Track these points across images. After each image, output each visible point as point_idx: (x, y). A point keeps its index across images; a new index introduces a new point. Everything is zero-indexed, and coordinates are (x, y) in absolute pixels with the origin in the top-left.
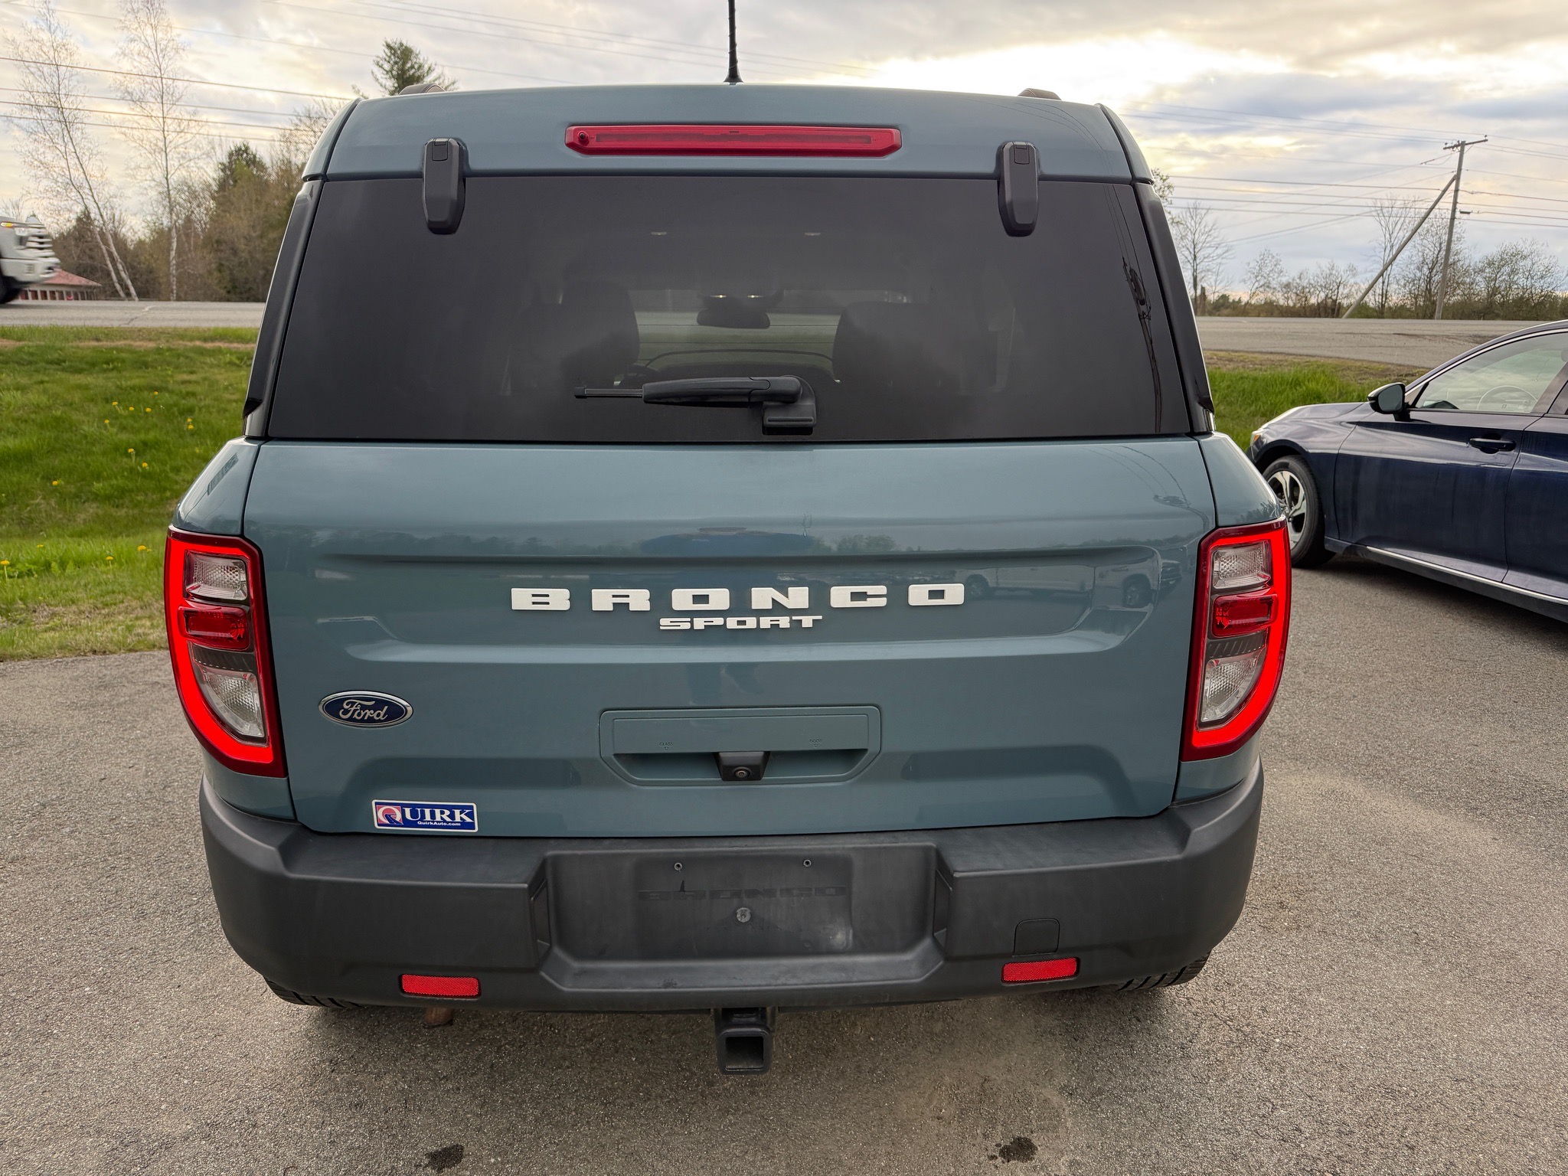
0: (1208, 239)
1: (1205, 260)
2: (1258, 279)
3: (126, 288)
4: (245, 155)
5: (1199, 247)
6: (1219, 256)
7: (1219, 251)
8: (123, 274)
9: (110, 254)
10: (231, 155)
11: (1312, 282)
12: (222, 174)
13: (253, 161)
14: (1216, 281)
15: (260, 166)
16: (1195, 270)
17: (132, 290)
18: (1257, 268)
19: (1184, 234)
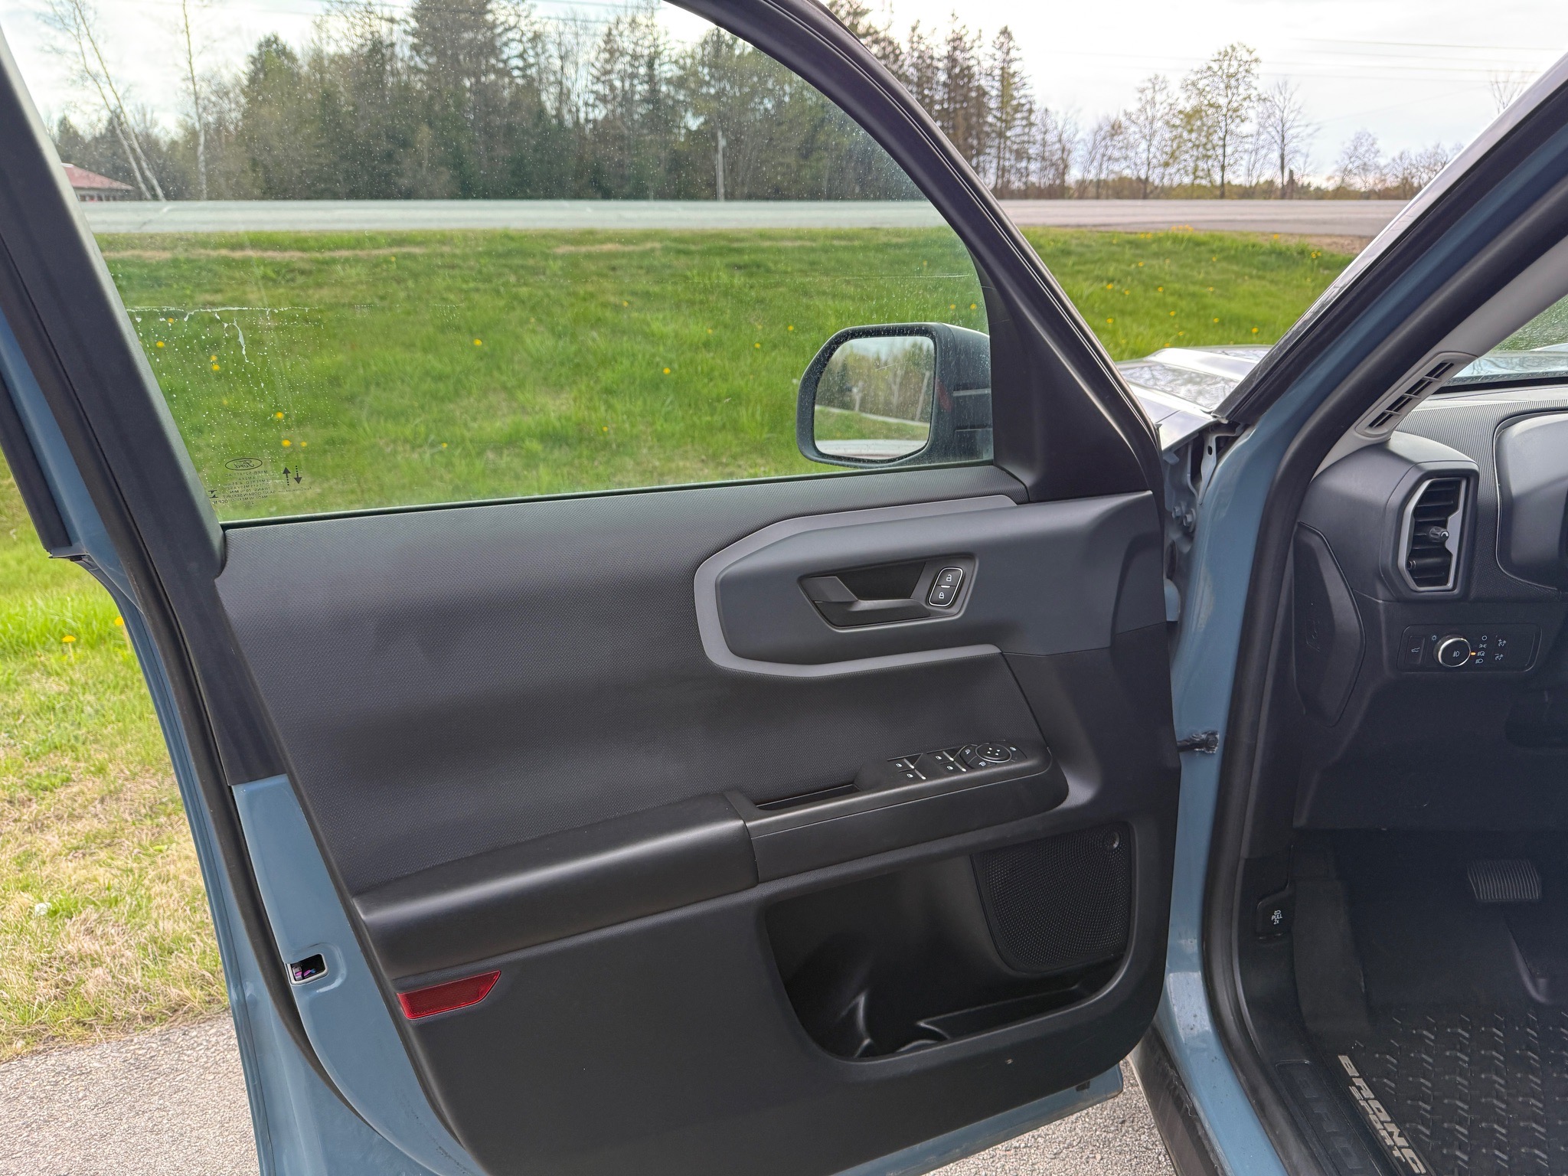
0: (1299, 117)
1: (1294, 140)
2: (1352, 160)
3: (152, 189)
4: (274, 46)
5: (1287, 125)
6: (1310, 135)
7: (1310, 130)
8: (148, 174)
9: (133, 150)
10: (260, 46)
11: (1414, 162)
12: (252, 67)
13: (284, 52)
14: (1305, 163)
15: (291, 57)
16: (1283, 150)
17: (159, 191)
18: (1352, 148)
19: (1270, 111)
